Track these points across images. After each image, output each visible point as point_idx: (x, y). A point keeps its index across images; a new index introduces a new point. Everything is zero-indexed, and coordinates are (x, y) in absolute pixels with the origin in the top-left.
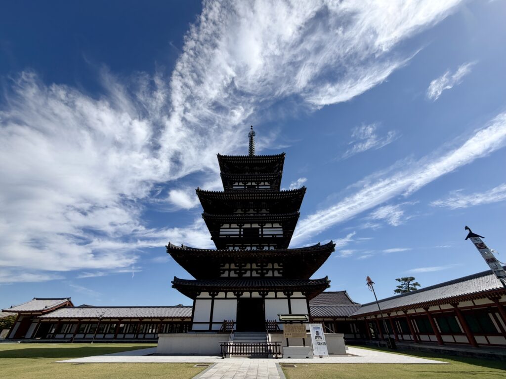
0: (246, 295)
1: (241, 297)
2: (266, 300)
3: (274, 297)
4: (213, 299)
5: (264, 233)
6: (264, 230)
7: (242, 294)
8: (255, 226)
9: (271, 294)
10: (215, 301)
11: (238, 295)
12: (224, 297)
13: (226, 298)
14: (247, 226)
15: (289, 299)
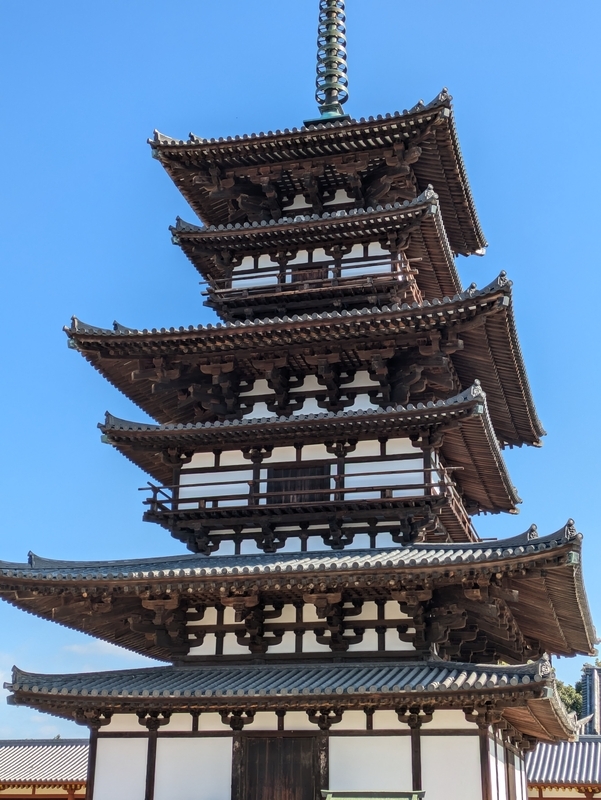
0: (265, 721)
1: (247, 727)
2: (333, 740)
3: (363, 727)
4: (153, 737)
5: (349, 483)
6: (349, 468)
7: (250, 719)
8: (315, 452)
9: (354, 719)
10: (160, 741)
11: (237, 723)
12: (189, 728)
13: (195, 733)
14: (283, 454)
15: (416, 734)
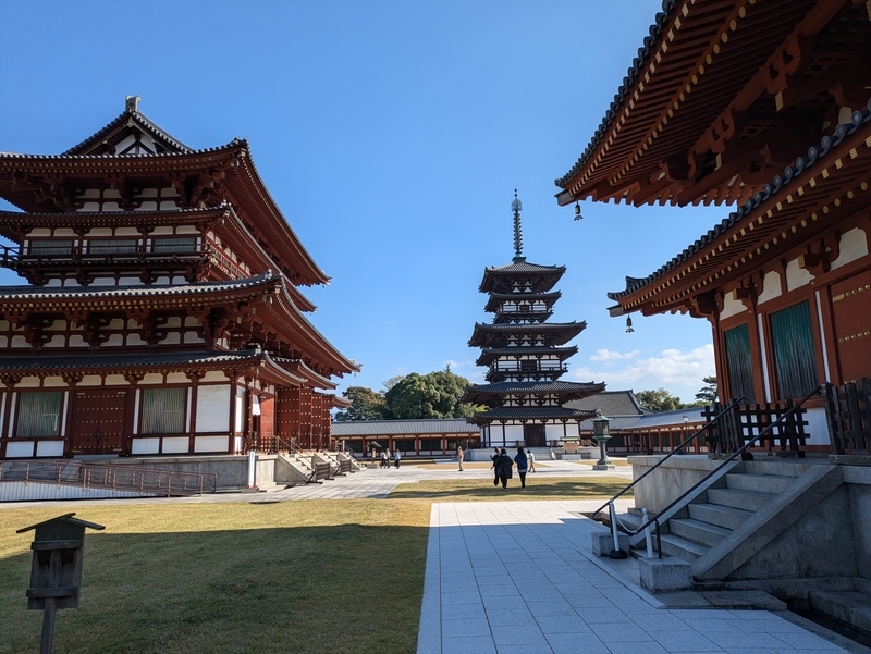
0: (530, 422)
1: (526, 423)
2: (546, 426)
3: (553, 423)
4: (504, 426)
6: (542, 362)
11: (523, 422)
13: (514, 424)
14: (524, 358)
15: (564, 424)
